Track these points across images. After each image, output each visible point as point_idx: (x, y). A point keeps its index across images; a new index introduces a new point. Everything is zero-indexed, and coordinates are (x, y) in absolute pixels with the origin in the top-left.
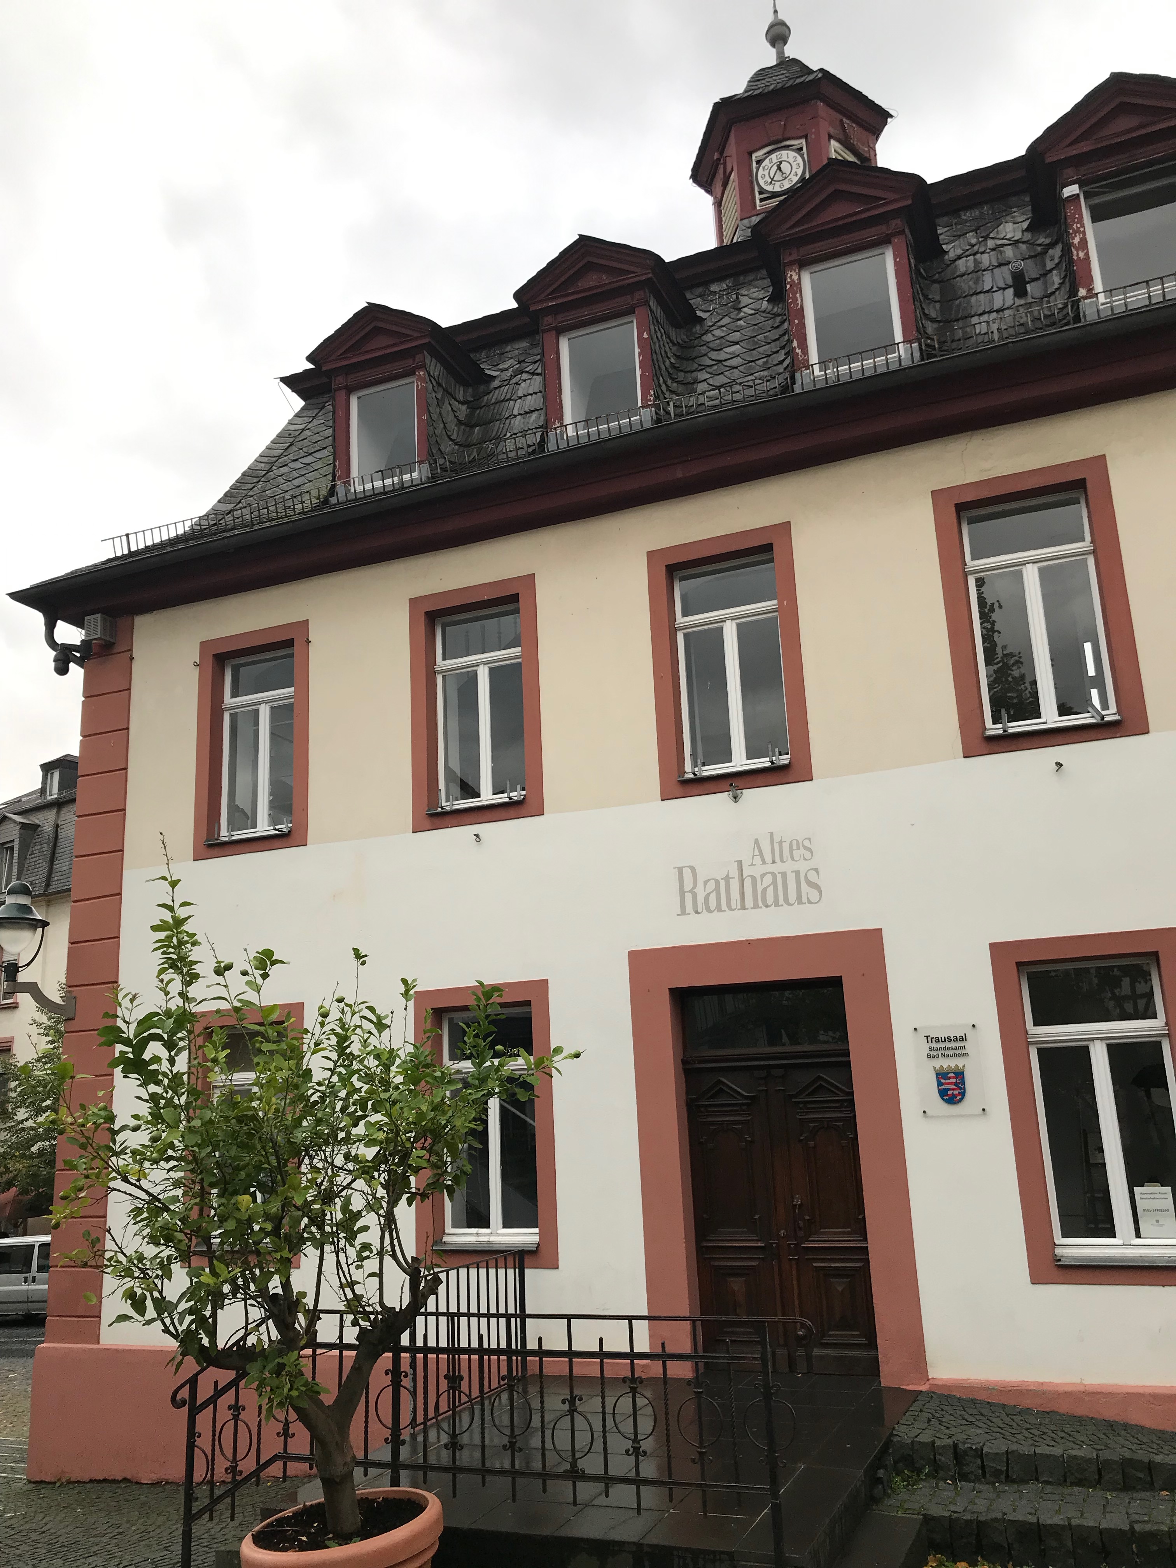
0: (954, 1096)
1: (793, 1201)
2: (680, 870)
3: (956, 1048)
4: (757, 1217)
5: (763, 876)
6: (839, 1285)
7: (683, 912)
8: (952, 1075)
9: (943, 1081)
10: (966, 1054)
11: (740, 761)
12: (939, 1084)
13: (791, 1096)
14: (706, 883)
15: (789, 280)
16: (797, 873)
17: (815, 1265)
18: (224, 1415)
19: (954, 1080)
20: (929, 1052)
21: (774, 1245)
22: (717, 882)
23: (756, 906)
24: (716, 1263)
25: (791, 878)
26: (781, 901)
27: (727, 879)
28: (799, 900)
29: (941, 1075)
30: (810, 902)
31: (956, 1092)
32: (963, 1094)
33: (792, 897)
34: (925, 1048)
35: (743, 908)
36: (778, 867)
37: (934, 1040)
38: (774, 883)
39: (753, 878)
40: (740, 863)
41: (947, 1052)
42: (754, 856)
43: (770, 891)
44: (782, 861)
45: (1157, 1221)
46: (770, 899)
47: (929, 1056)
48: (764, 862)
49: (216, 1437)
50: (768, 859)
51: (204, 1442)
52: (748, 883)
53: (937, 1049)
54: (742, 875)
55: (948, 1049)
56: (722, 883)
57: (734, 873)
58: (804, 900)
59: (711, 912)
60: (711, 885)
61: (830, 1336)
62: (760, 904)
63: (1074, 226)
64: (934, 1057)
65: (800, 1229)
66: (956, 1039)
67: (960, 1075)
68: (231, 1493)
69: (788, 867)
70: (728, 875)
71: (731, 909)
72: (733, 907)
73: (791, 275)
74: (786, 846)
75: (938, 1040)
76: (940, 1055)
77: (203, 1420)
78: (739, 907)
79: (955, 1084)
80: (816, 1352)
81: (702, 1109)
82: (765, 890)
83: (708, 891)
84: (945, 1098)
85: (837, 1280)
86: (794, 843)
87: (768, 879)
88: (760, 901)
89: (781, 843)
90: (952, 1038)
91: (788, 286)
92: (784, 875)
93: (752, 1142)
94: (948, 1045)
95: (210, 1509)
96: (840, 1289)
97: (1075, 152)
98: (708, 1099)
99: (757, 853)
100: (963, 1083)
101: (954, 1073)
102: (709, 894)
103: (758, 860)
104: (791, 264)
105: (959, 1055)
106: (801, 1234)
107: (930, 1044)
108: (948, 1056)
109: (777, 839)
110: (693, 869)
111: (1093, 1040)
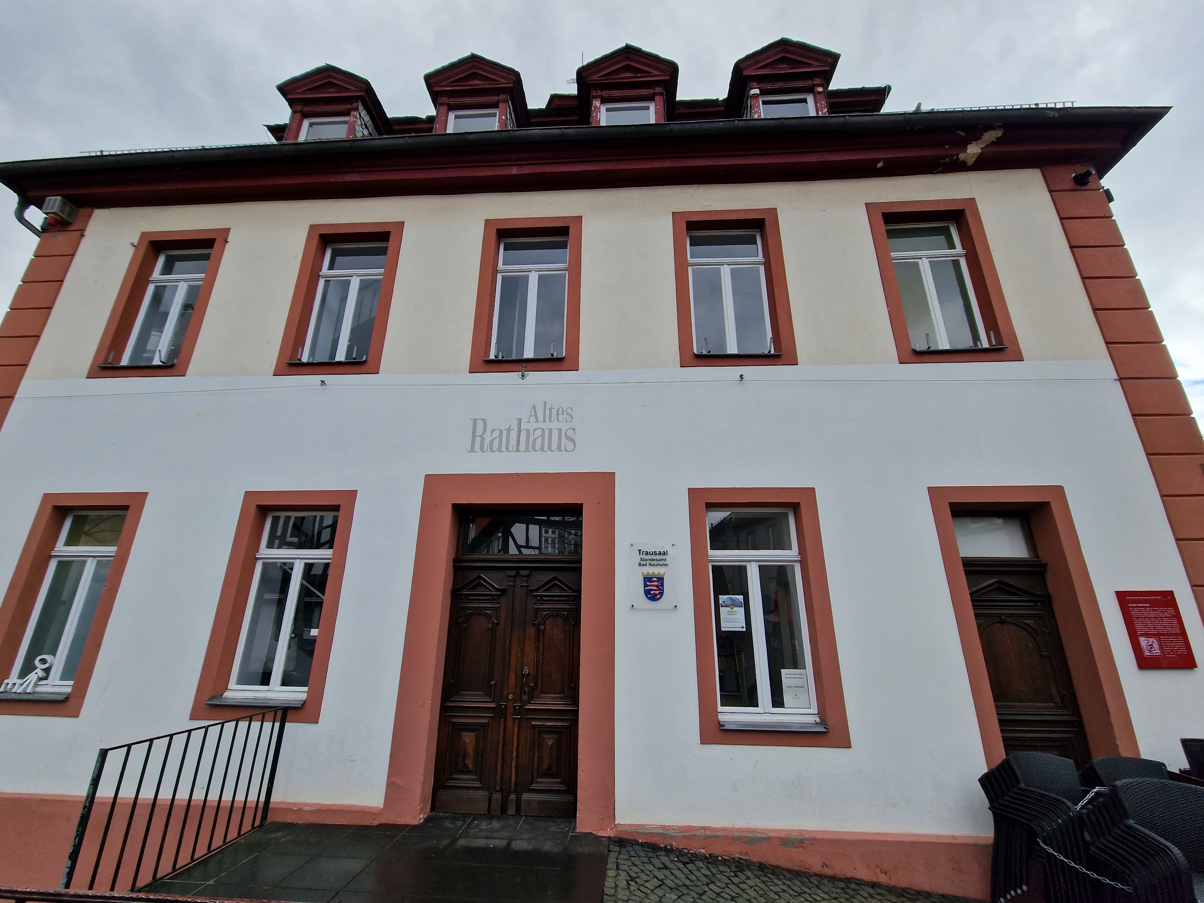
0: (655, 595)
1: (523, 671)
2: (475, 421)
3: (660, 560)
4: (493, 683)
5: (535, 430)
6: (550, 741)
7: (472, 450)
8: (656, 579)
9: (648, 583)
10: (667, 565)
11: (529, 352)
12: (646, 585)
13: (532, 591)
14: (492, 431)
15: (594, 105)
16: (560, 430)
17: (533, 723)
19: (656, 583)
20: (640, 562)
21: (503, 707)
22: (501, 432)
23: (527, 450)
24: (454, 720)
25: (555, 433)
26: (546, 448)
27: (509, 430)
28: (559, 448)
29: (647, 580)
30: (566, 450)
31: (657, 592)
32: (662, 594)
33: (554, 445)
34: (637, 558)
35: (518, 450)
36: (547, 425)
37: (644, 553)
38: (543, 436)
39: (528, 431)
40: (520, 420)
41: (653, 563)
42: (530, 416)
43: (539, 441)
44: (550, 421)
45: (796, 695)
46: (538, 446)
47: (640, 564)
48: (537, 421)
50: (541, 418)
52: (523, 434)
53: (646, 560)
54: (520, 428)
55: (654, 560)
56: (505, 433)
57: (515, 427)
58: (563, 448)
59: (493, 451)
60: (496, 434)
61: (537, 783)
62: (530, 449)
63: (755, 109)
64: (643, 565)
65: (525, 693)
66: (660, 553)
67: (661, 580)
69: (554, 425)
70: (510, 427)
71: (508, 450)
72: (510, 449)
73: (595, 104)
74: (554, 412)
75: (647, 553)
76: (648, 564)
78: (514, 450)
79: (657, 586)
80: (525, 796)
81: (463, 597)
82: (535, 441)
83: (493, 437)
84: (649, 596)
85: (549, 736)
86: (561, 410)
87: (538, 433)
88: (531, 446)
89: (551, 409)
90: (658, 553)
91: (593, 108)
92: (550, 431)
93: (498, 624)
94: (654, 557)
96: (550, 743)
97: (759, 73)
98: (468, 590)
99: (533, 414)
100: (663, 586)
101: (656, 578)
102: (493, 439)
103: (533, 419)
104: (596, 97)
105: (661, 565)
106: (525, 698)
107: (641, 556)
108: (653, 565)
109: (548, 406)
110: (484, 421)
111: (750, 561)
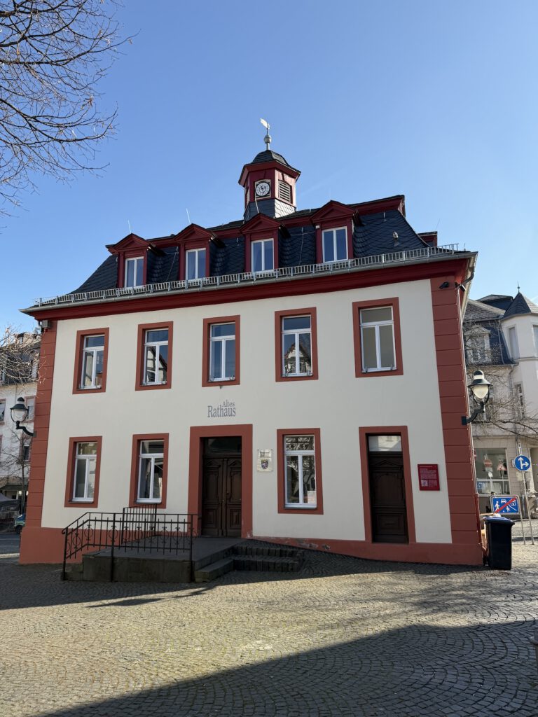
0: (265, 467)
1: (227, 492)
3: (267, 455)
10: (269, 457)
11: (223, 378)
12: (262, 464)
13: (229, 466)
17: (230, 508)
18: (74, 535)
21: (221, 503)
29: (263, 462)
32: (267, 466)
34: (260, 455)
37: (262, 453)
49: (72, 541)
51: (69, 541)
53: (262, 455)
64: (261, 457)
65: (228, 499)
66: (267, 453)
67: (267, 461)
68: (75, 553)
77: (69, 537)
79: (266, 464)
81: (207, 468)
84: (263, 467)
94: (265, 454)
95: (70, 556)
98: (208, 466)
101: (265, 461)
105: (267, 457)
106: (228, 501)
108: (265, 457)
111: (299, 455)
